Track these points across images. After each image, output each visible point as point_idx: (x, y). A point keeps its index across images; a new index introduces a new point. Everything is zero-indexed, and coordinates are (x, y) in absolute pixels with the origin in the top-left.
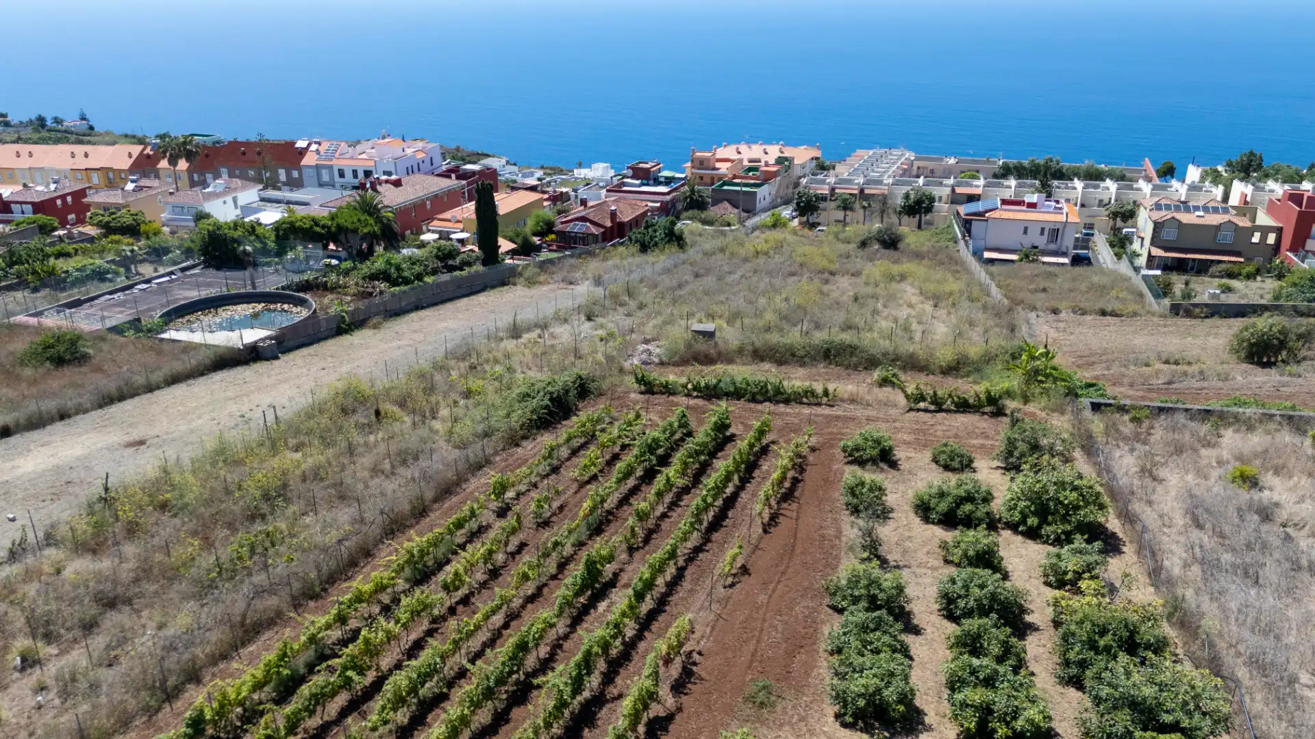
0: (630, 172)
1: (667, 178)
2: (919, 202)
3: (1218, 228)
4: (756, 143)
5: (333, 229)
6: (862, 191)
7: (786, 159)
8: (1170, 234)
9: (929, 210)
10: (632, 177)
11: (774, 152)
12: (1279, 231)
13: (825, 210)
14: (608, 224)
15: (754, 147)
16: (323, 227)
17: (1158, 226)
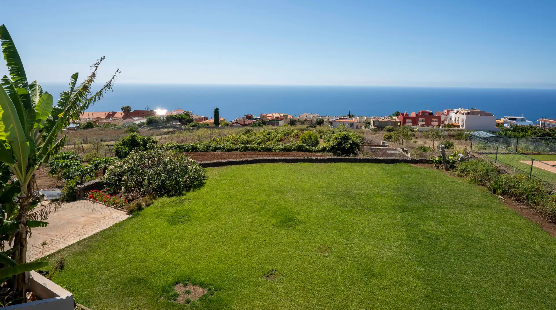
0: (245, 117)
1: (255, 118)
2: (320, 121)
3: (387, 121)
4: (277, 113)
5: (180, 118)
6: (306, 120)
7: (286, 116)
8: (377, 123)
9: (322, 123)
10: (246, 118)
11: (282, 115)
12: (400, 122)
13: (297, 124)
14: (243, 124)
15: (277, 114)
16: (178, 117)
17: (374, 121)
